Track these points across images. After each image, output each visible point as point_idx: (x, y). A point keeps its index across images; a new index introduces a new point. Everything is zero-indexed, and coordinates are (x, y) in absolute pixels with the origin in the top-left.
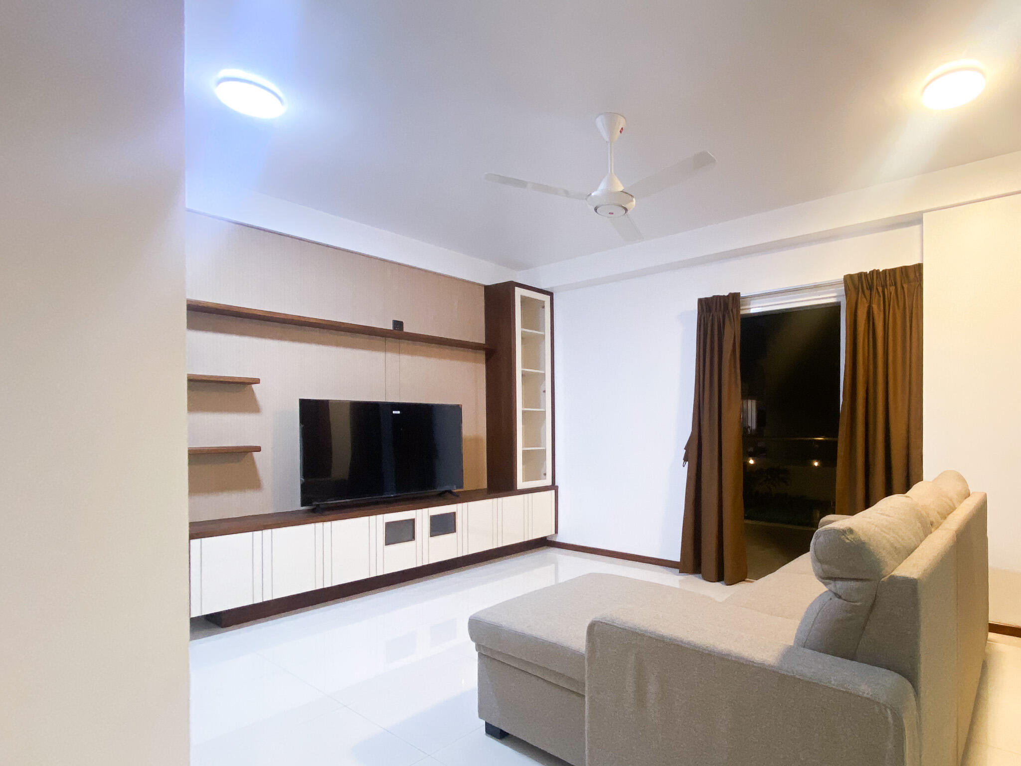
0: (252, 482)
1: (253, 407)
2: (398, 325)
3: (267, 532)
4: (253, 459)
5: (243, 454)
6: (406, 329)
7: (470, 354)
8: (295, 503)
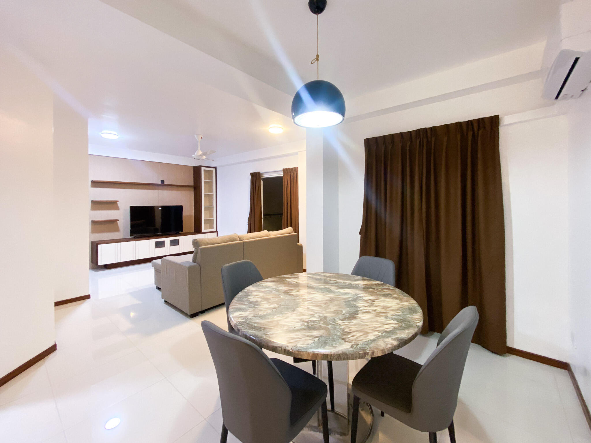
0: (117, 230)
1: (117, 208)
2: (163, 182)
3: (119, 243)
4: (117, 223)
5: (114, 222)
6: (165, 183)
7: (188, 189)
8: (128, 236)
